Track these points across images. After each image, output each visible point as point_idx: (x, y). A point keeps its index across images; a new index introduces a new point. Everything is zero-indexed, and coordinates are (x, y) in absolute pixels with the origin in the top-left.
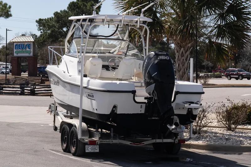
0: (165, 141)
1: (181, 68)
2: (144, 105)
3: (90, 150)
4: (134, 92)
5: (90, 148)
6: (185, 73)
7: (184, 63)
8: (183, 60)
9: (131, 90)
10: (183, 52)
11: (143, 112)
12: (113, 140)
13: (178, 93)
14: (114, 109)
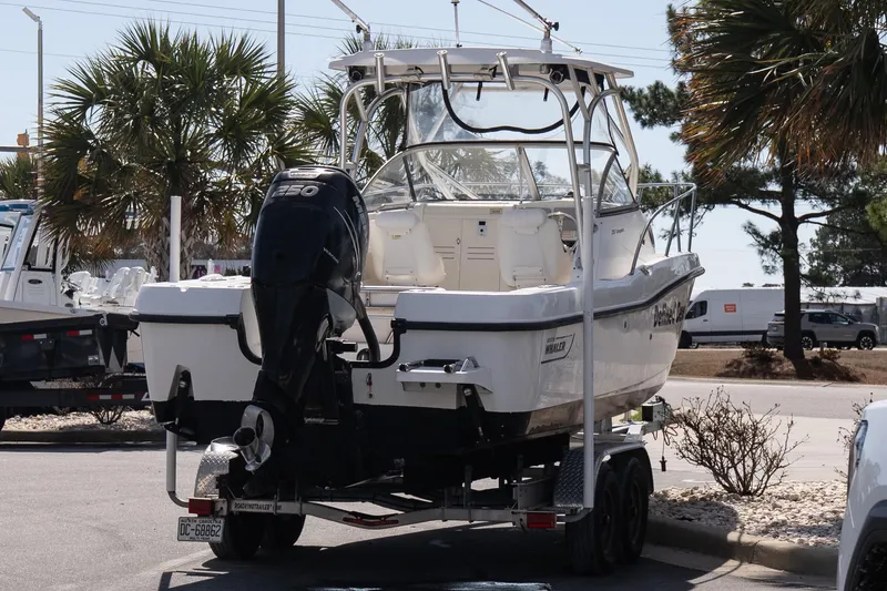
3: (193, 534)
5: (194, 525)
12: (279, 504)
13: (400, 327)
14: (183, 384)
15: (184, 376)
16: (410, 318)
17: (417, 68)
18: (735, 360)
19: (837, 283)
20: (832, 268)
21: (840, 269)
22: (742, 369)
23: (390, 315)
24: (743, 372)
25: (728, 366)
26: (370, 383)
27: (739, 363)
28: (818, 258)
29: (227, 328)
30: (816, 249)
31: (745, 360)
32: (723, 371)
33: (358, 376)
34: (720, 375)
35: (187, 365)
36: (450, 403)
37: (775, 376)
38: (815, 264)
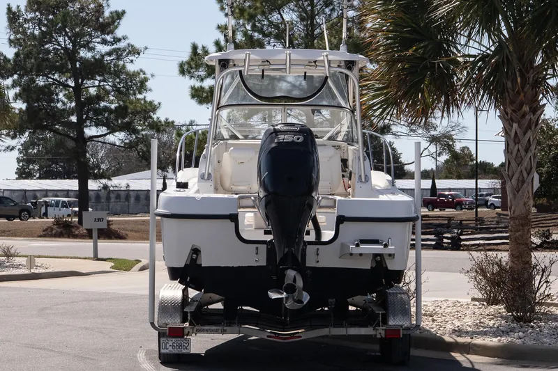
0: (353, 331)
1: (514, 169)
2: (263, 248)
3: (171, 348)
4: (234, 218)
5: (171, 343)
6: (523, 182)
7: (520, 159)
8: (518, 150)
9: (228, 213)
10: (518, 132)
11: (263, 262)
12: (225, 328)
13: (341, 220)
14: (194, 256)
15: (196, 251)
16: (347, 215)
17: (267, 61)
18: (49, 227)
19: (35, 176)
20: (31, 167)
21: (37, 167)
22: (54, 232)
23: (335, 213)
24: (55, 234)
25: (44, 231)
26: (318, 254)
27: (52, 229)
28: (22, 161)
29: (228, 222)
30: (22, 155)
31: (55, 227)
32: (42, 233)
33: (311, 250)
34: (40, 236)
35: (198, 244)
36: (367, 265)
37: (75, 236)
38: (21, 164)
